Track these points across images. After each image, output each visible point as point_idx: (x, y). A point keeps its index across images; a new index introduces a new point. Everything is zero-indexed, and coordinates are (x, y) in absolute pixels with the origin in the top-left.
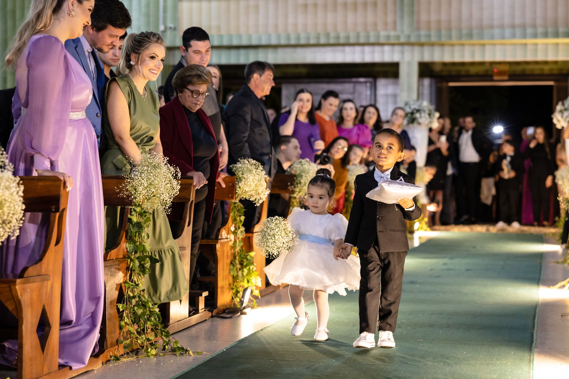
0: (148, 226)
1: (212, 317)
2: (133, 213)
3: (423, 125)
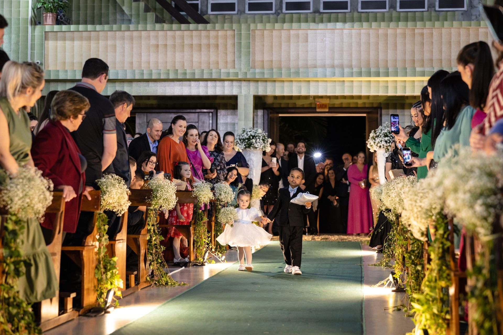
0: (22, 233)
1: (79, 315)
2: (9, 221)
3: (258, 149)
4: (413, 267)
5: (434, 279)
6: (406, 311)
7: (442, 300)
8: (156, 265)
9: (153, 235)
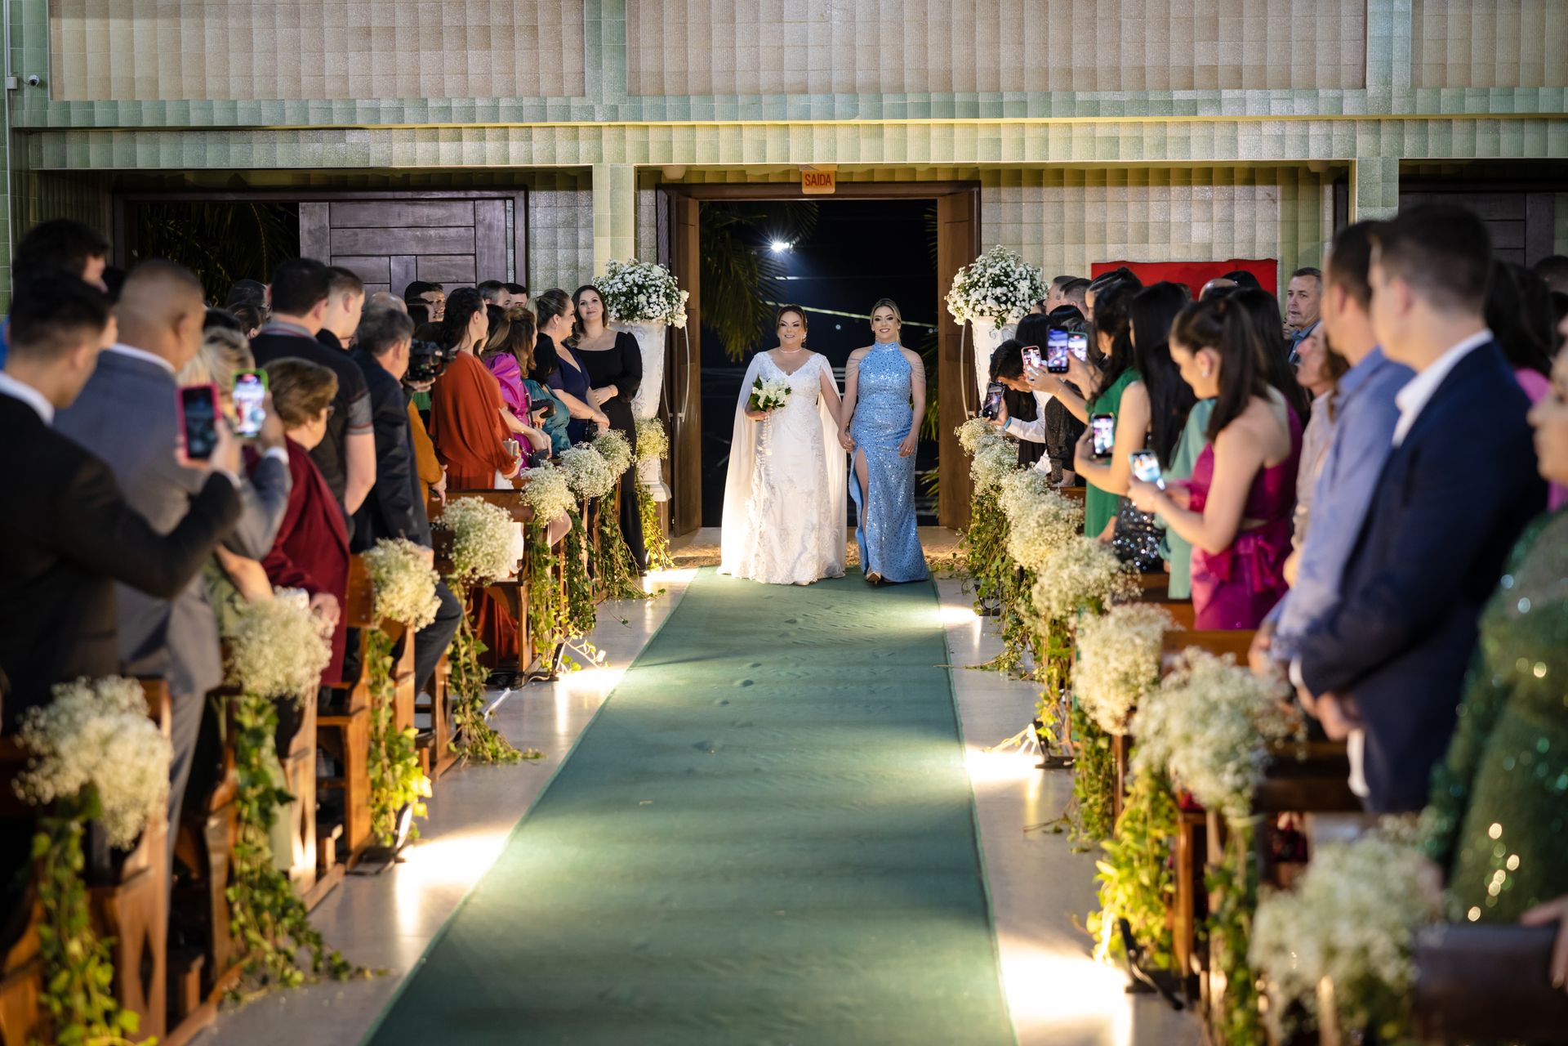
1: (347, 873)
2: (244, 710)
3: (654, 320)
4: (1088, 742)
5: (1141, 817)
6: (1074, 840)
7: (1159, 860)
8: (468, 714)
9: (461, 642)
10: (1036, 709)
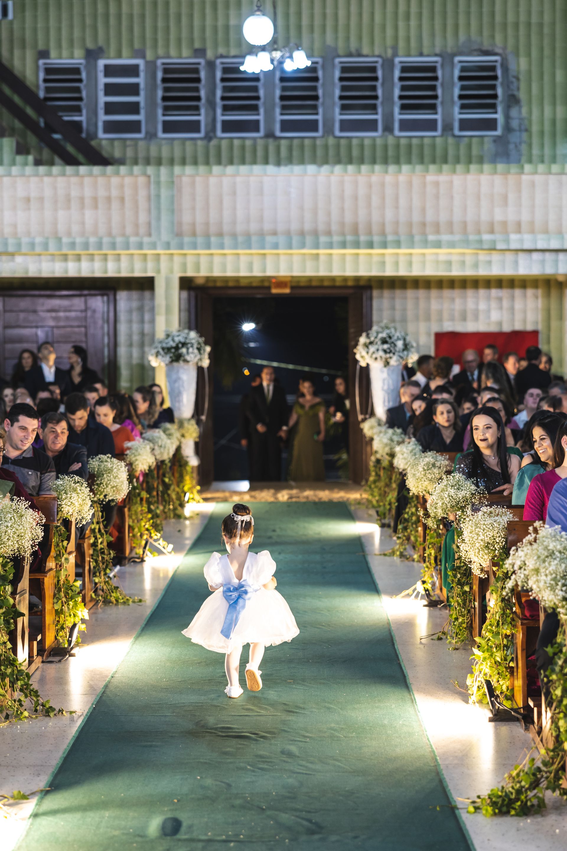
1: (43, 662)
3: (191, 363)
5: (497, 623)
6: (449, 643)
7: (507, 647)
8: (103, 577)
9: (99, 536)
10: (421, 573)
